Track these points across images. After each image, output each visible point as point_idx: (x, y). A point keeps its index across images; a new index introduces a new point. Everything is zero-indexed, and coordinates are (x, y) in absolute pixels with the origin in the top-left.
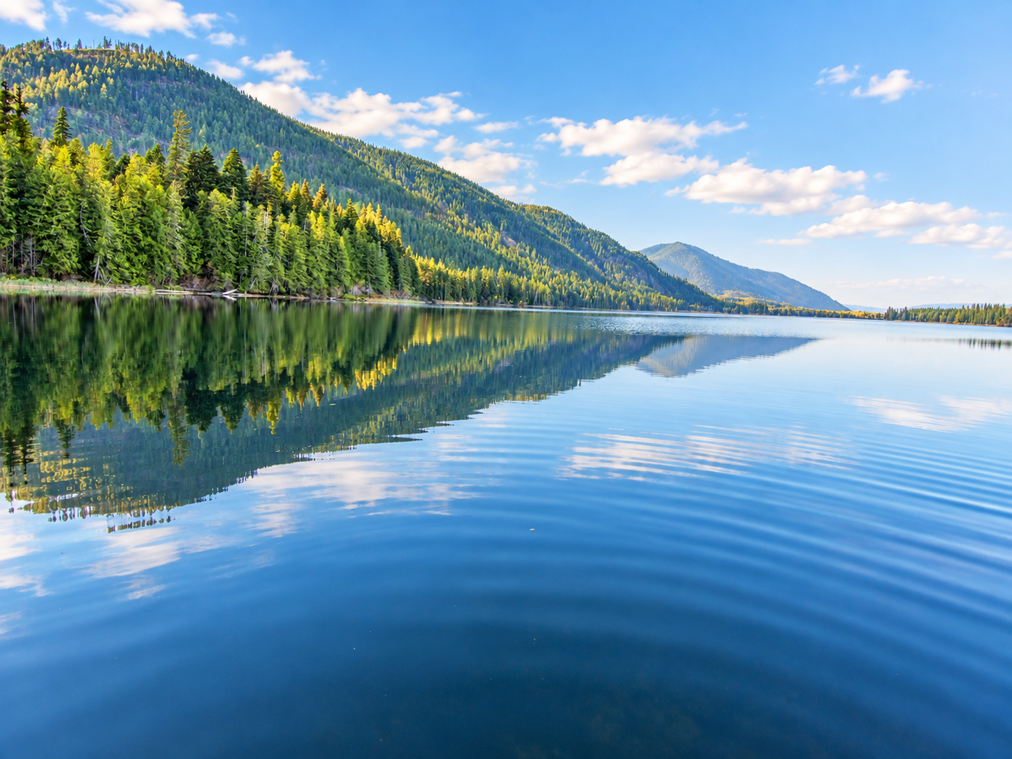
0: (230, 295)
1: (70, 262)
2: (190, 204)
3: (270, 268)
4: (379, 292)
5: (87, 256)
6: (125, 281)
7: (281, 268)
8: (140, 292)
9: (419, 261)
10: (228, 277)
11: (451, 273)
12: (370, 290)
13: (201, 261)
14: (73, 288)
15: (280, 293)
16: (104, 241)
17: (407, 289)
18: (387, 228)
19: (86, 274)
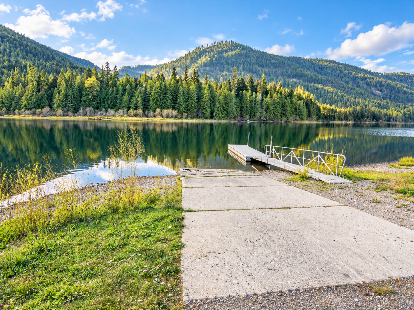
0: (248, 122)
1: (208, 114)
2: (237, 95)
3: (261, 113)
4: (302, 119)
5: (212, 113)
6: (220, 119)
7: (264, 112)
8: (224, 121)
9: (321, 106)
10: (248, 116)
11: (338, 110)
12: (298, 118)
13: (240, 112)
14: (209, 121)
15: (264, 120)
16: (216, 108)
17: (314, 117)
18: (305, 94)
19: (212, 118)
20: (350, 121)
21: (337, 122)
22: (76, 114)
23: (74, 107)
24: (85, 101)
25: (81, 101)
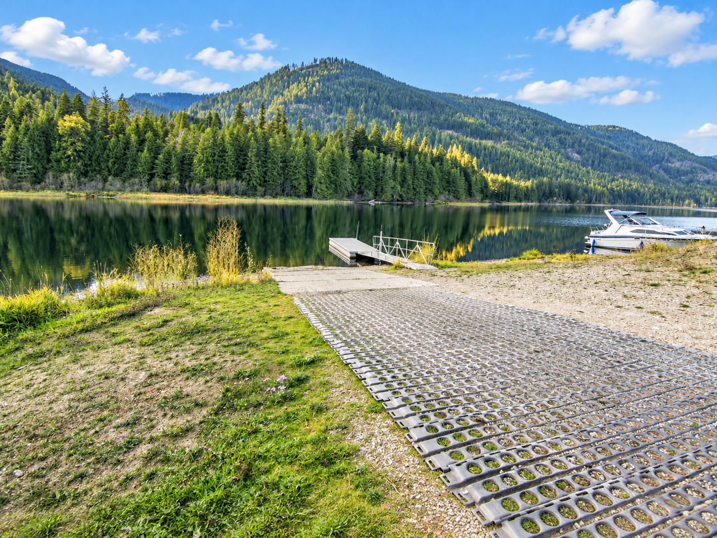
0: (372, 203)
1: (303, 189)
2: (354, 157)
3: (392, 188)
4: (458, 198)
5: (310, 187)
6: (324, 198)
7: (399, 187)
8: (331, 202)
9: (490, 177)
10: (371, 194)
11: (515, 183)
12: (451, 197)
13: (359, 186)
14: (304, 202)
15: (398, 201)
16: (316, 179)
17: (479, 197)
19: (309, 194)
20: (532, 202)
21: (513, 204)
22: (38, 186)
23: (34, 171)
24: (58, 161)
25: (49, 161)
